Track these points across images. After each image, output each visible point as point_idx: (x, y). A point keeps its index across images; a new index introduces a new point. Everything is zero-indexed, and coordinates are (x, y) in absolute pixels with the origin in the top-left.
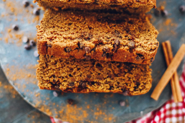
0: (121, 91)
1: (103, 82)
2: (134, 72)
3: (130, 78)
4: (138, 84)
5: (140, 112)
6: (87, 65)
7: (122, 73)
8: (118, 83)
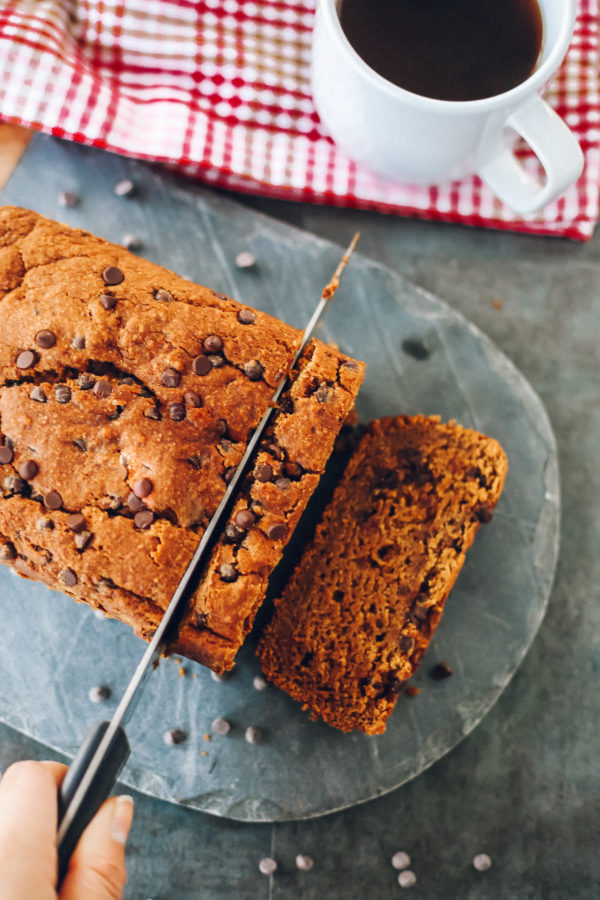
0: (475, 525)
1: (435, 560)
2: (439, 468)
3: (451, 487)
4: (476, 473)
5: (545, 501)
6: (372, 582)
7: (429, 501)
8: (452, 522)
